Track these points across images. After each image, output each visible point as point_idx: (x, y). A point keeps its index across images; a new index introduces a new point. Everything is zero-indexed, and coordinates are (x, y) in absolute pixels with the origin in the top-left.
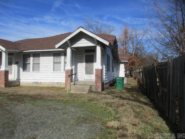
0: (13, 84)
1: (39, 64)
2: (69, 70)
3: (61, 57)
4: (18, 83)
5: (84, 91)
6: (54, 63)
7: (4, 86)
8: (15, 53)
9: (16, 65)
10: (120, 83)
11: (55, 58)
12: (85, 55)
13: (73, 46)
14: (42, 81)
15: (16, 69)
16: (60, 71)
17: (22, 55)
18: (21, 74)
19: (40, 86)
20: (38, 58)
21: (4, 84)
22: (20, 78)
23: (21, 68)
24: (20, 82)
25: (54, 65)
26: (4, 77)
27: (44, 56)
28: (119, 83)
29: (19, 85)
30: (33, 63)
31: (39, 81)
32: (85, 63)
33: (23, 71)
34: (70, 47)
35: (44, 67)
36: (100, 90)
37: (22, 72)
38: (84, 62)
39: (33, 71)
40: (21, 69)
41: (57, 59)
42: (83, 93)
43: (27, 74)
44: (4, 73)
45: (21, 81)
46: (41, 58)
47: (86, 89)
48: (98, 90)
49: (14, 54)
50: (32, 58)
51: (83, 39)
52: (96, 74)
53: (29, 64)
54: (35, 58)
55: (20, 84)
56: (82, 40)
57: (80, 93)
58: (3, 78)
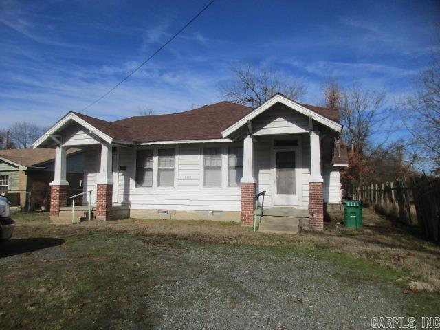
0: (119, 213)
1: (173, 170)
2: (251, 184)
3: (221, 157)
4: (126, 212)
5: (288, 228)
6: (206, 169)
7: (104, 218)
8: (120, 148)
9: (121, 174)
10: (354, 213)
11: (209, 158)
12: (276, 151)
13: (257, 133)
14: (179, 208)
15: (122, 182)
16: (220, 185)
17: (136, 152)
18: (131, 192)
19: (174, 218)
20: (170, 158)
21: (104, 214)
22: (131, 200)
23: (133, 178)
24: (129, 210)
25: (205, 174)
26: (105, 198)
27: (182, 155)
28: (352, 213)
29: (128, 217)
30: (159, 169)
31: (173, 208)
32: (275, 170)
33: (136, 186)
34: (251, 134)
35: (183, 177)
36: (320, 227)
37: (134, 187)
38: (273, 168)
39: (158, 186)
40: (132, 182)
41: (212, 161)
42: (288, 233)
43: (146, 192)
44: (104, 191)
45: (132, 207)
46: (177, 157)
47: (293, 225)
48: (316, 228)
49: (118, 148)
50: (156, 159)
51: (280, 119)
52: (312, 192)
53: (151, 170)
54: (164, 158)
55: (129, 214)
56: (277, 120)
57: (283, 232)
58: (102, 200)
